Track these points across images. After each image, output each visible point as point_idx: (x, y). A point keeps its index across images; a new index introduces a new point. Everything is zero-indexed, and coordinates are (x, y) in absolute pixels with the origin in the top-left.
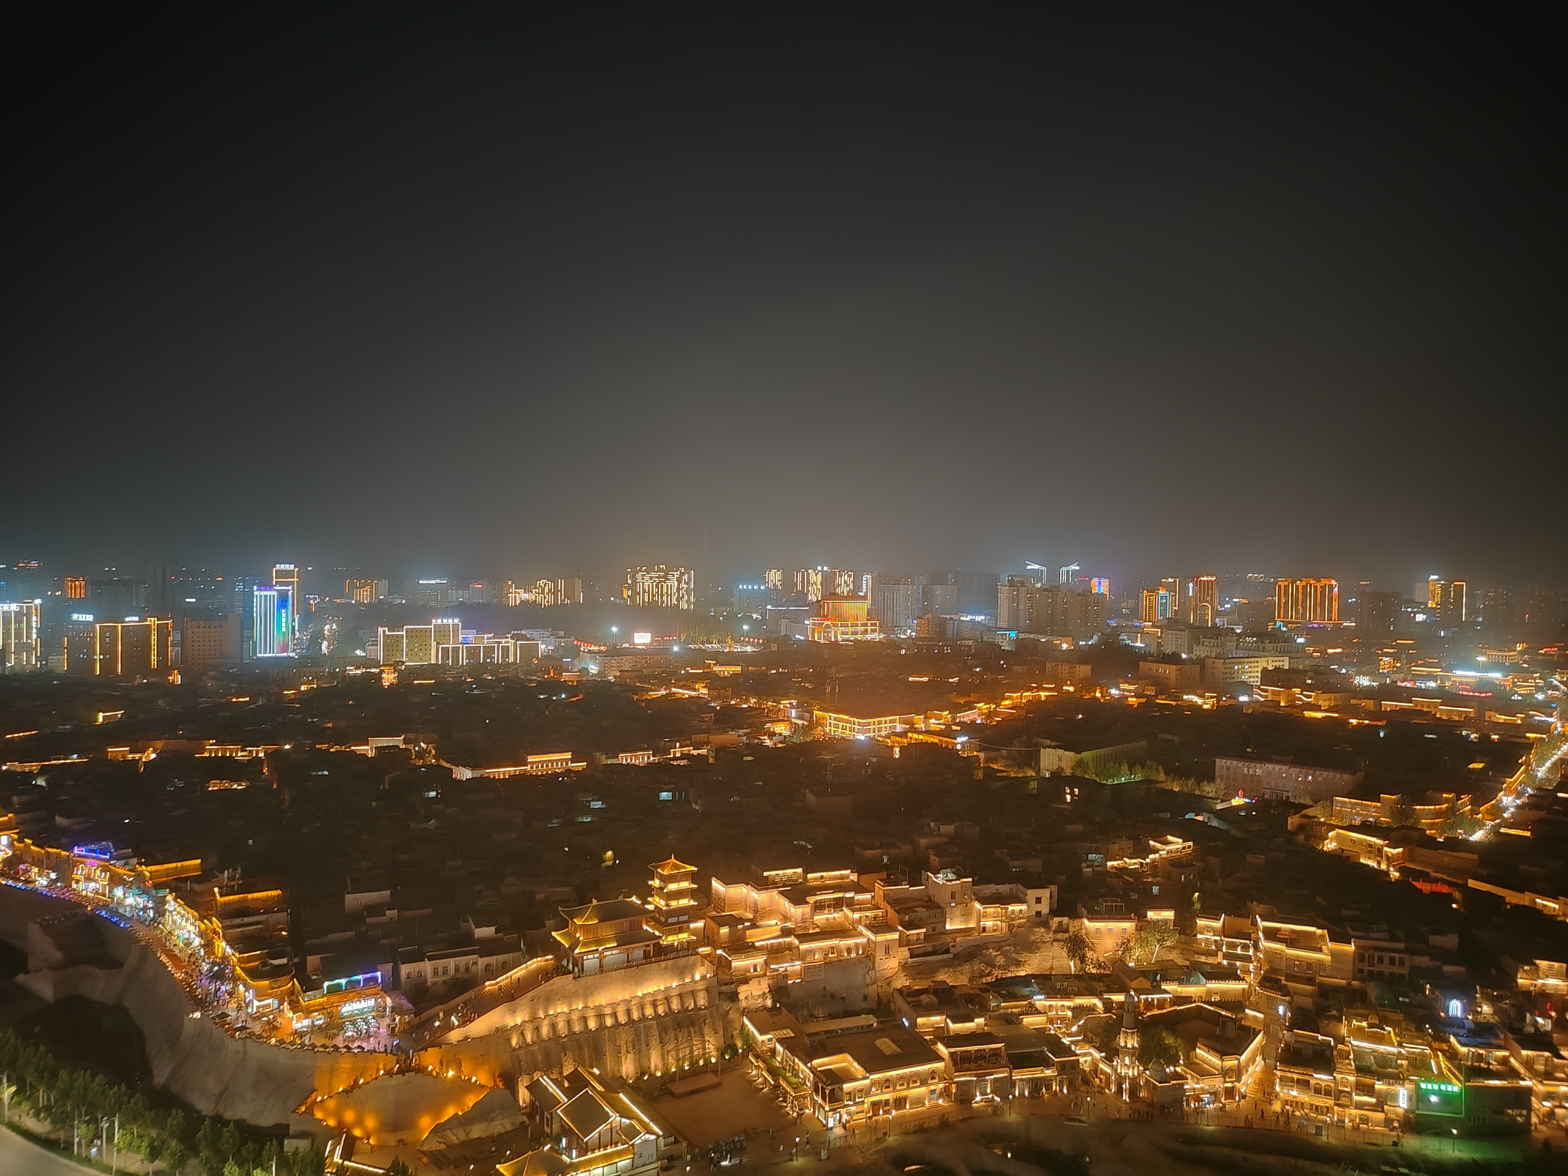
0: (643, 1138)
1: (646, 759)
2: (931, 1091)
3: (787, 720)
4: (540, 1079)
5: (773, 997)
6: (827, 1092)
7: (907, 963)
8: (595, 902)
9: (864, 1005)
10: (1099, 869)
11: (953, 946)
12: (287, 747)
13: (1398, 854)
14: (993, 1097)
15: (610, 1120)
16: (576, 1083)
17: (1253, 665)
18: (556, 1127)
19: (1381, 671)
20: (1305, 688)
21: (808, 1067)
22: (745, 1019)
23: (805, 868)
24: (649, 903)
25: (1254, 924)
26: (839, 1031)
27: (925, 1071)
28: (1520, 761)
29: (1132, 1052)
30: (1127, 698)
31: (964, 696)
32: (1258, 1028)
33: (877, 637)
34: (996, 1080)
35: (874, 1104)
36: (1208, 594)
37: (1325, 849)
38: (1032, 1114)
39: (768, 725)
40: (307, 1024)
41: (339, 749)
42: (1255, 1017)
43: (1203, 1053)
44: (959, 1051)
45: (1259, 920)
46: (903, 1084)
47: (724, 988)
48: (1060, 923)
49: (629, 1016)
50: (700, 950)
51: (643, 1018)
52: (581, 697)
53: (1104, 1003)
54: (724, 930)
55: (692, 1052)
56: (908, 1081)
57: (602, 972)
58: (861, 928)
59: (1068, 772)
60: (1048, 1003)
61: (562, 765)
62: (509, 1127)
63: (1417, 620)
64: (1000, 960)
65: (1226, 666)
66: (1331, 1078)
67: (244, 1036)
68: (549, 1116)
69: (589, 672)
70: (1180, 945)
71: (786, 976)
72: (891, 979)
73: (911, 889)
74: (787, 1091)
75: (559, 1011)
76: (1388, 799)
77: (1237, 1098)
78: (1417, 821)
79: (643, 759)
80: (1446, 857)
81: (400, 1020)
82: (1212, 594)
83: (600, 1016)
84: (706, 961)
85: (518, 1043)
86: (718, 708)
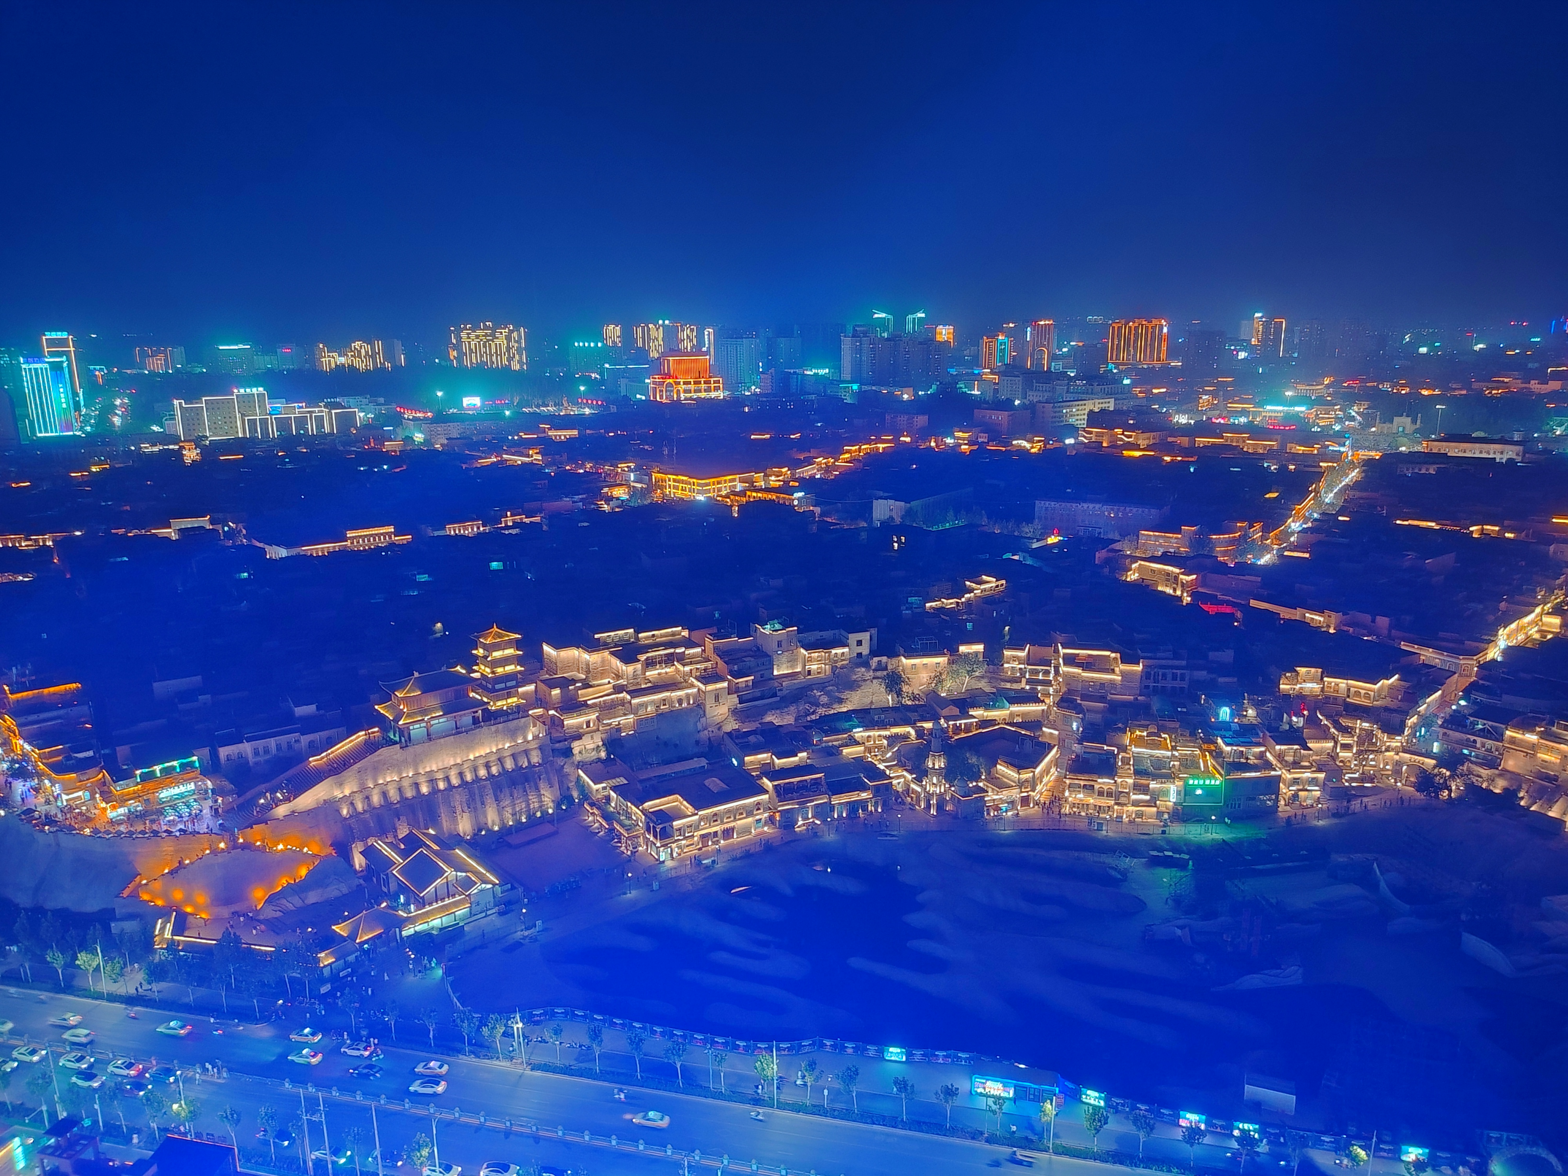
0: (479, 888)
1: (475, 530)
2: (757, 820)
3: (625, 483)
4: (375, 844)
5: (607, 750)
6: (658, 830)
7: (736, 709)
8: (416, 674)
9: (696, 750)
10: (918, 610)
11: (780, 690)
12: (78, 533)
13: (1193, 580)
14: (814, 821)
15: (445, 875)
16: (412, 843)
17: (1080, 408)
18: (393, 886)
19: (1200, 409)
20: (1126, 427)
21: (640, 810)
22: (580, 772)
23: (636, 628)
24: (475, 671)
25: (1056, 651)
26: (673, 775)
27: (751, 804)
28: (1310, 489)
29: (939, 772)
30: (960, 445)
31: (804, 452)
32: (1053, 743)
33: (720, 394)
34: (817, 806)
35: (703, 836)
36: (1045, 339)
37: (1128, 579)
38: (849, 833)
39: (606, 490)
40: (123, 812)
41: (139, 533)
42: (1051, 734)
43: (1002, 769)
44: (782, 783)
45: (1060, 648)
46: (730, 817)
47: (557, 745)
48: (879, 662)
49: (462, 779)
50: (530, 712)
51: (477, 779)
52: (405, 467)
53: (916, 731)
54: (556, 692)
55: (528, 805)
56: (735, 814)
57: (430, 739)
58: (693, 680)
59: (898, 520)
60: (866, 734)
61: (385, 539)
62: (345, 890)
63: (1239, 358)
64: (824, 699)
65: (1055, 410)
66: (1113, 781)
67: (55, 829)
68: (385, 877)
69: (415, 441)
70: (988, 674)
71: (619, 730)
72: (722, 724)
73: (740, 640)
74: (620, 832)
75: (388, 779)
76: (1188, 530)
77: (1031, 805)
78: (1212, 549)
79: (472, 529)
80: (1233, 581)
81: (222, 801)
82: (1049, 338)
83: (432, 781)
84: (538, 722)
85: (348, 812)
86: (552, 474)
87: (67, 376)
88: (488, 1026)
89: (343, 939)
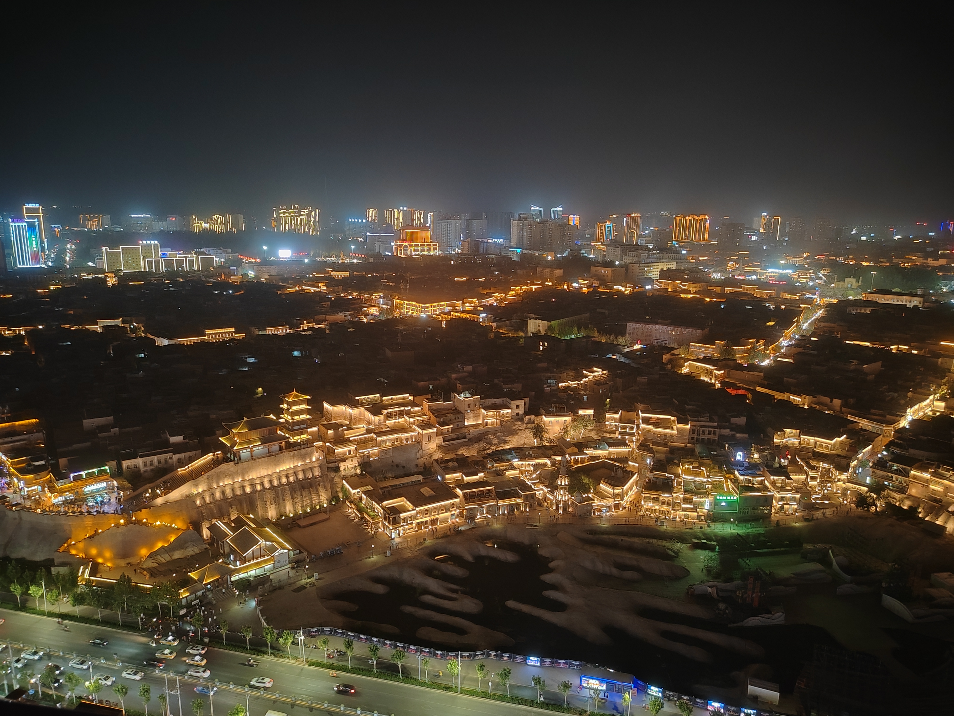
0: (280, 552)
1: (284, 331)
2: (452, 514)
3: (377, 305)
4: (216, 523)
5: (361, 468)
6: (391, 519)
7: (441, 445)
8: (245, 419)
9: (416, 470)
10: (554, 388)
11: (469, 434)
12: (40, 327)
13: (722, 374)
14: (487, 516)
15: (259, 543)
16: (239, 523)
17: (655, 267)
18: (227, 549)
19: (728, 270)
20: (683, 280)
21: (380, 506)
22: (344, 482)
23: (381, 394)
24: (282, 418)
25: (638, 415)
26: (401, 485)
27: (448, 504)
28: (794, 320)
29: (564, 488)
30: (582, 288)
31: (487, 289)
32: (634, 471)
33: (437, 253)
34: (489, 506)
35: (418, 524)
36: (635, 225)
37: (683, 372)
38: (509, 524)
39: (365, 309)
40: (62, 499)
41: (78, 328)
42: (634, 466)
43: (603, 486)
44: (468, 492)
45: (640, 413)
46: (435, 512)
47: (330, 465)
48: (530, 419)
49: (271, 484)
50: (314, 444)
51: (281, 485)
52: (242, 292)
53: (551, 462)
54: (331, 432)
55: (311, 501)
56: (438, 510)
57: (252, 459)
58: (415, 427)
59: (543, 332)
60: (520, 463)
61: (229, 335)
62: (197, 551)
63: (752, 239)
64: (495, 441)
65: (640, 268)
66: (671, 496)
67: (19, 509)
68: (222, 543)
69: (249, 276)
70: (596, 428)
71: (369, 456)
72: (432, 454)
73: (444, 403)
74: (368, 520)
75: (226, 483)
76: (720, 343)
77: (621, 509)
78: (734, 355)
79: (282, 331)
80: (746, 375)
81: (123, 494)
82: (637, 224)
83: (253, 485)
84: (319, 450)
85: (200, 503)
86: (333, 299)
87: (38, 231)
88: (283, 637)
89: (196, 582)
